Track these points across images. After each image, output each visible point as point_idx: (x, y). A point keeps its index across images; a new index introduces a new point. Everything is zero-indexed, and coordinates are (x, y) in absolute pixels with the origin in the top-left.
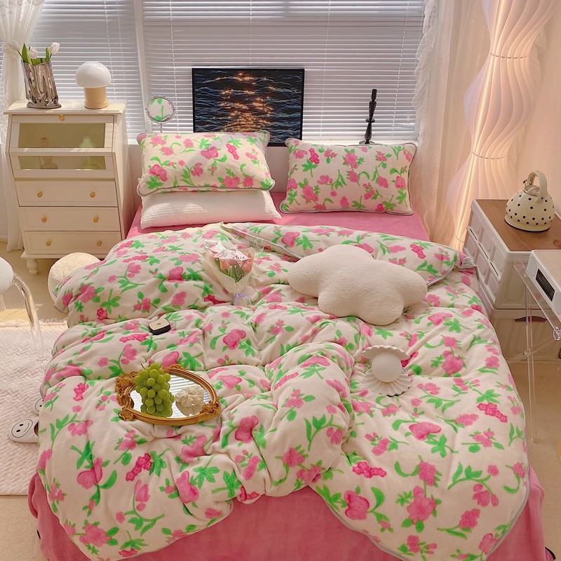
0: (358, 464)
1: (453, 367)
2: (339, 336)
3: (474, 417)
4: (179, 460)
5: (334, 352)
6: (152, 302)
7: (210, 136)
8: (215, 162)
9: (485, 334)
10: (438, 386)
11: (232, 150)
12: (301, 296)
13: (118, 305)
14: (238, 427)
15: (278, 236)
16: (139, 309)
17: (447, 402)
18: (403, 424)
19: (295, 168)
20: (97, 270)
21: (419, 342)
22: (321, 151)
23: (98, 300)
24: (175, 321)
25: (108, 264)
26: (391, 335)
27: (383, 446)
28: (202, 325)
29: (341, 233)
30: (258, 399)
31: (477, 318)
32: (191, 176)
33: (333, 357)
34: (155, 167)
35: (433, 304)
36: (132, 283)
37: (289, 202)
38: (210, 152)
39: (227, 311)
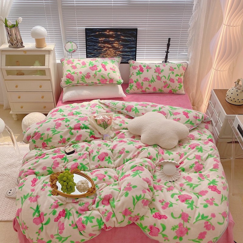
0: (155, 213)
1: (198, 168)
2: (149, 155)
3: (206, 192)
4: (77, 212)
5: (147, 164)
6: (66, 139)
7: (94, 60)
8: (96, 72)
9: (214, 153)
10: (192, 178)
11: (104, 66)
12: (133, 135)
13: (51, 141)
14: (103, 199)
15: (124, 107)
16: (61, 143)
17: (195, 185)
18: (176, 195)
19: (133, 74)
20: (42, 125)
21: (184, 157)
22: (144, 66)
23: (42, 139)
24: (77, 148)
25: (47, 122)
26: (172, 154)
27: (166, 205)
28: (89, 150)
29: (152, 106)
30: (113, 186)
31: (210, 145)
32: (85, 78)
33: (146, 166)
34: (69, 75)
35: (191, 139)
36: (57, 131)
37: (130, 89)
38: (94, 68)
39: (100, 143)
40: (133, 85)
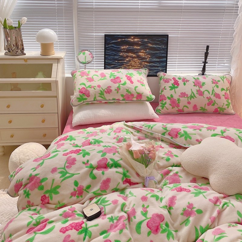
6: (85, 188)
7: (115, 71)
8: (119, 86)
11: (129, 78)
12: (194, 177)
13: (58, 193)
16: (75, 195)
19: (164, 89)
20: (43, 163)
22: (180, 79)
23: (42, 188)
24: (104, 206)
25: (51, 158)
28: (126, 209)
29: (208, 129)
32: (105, 94)
34: (83, 89)
36: (69, 174)
37: (161, 108)
38: (116, 80)
39: (145, 195)
40: (166, 102)
